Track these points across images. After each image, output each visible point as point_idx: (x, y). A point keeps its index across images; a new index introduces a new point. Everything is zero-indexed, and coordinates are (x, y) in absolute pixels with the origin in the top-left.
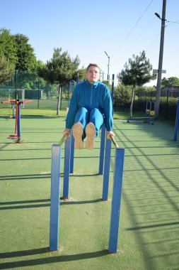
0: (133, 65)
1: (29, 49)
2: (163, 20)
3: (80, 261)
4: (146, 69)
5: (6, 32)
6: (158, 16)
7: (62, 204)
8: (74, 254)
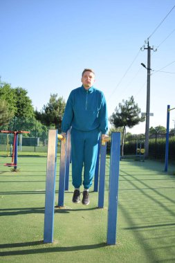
0: (123, 109)
1: (28, 100)
2: (149, 69)
3: (77, 251)
4: (135, 112)
5: (7, 86)
6: (144, 66)
7: (56, 211)
8: (70, 246)
